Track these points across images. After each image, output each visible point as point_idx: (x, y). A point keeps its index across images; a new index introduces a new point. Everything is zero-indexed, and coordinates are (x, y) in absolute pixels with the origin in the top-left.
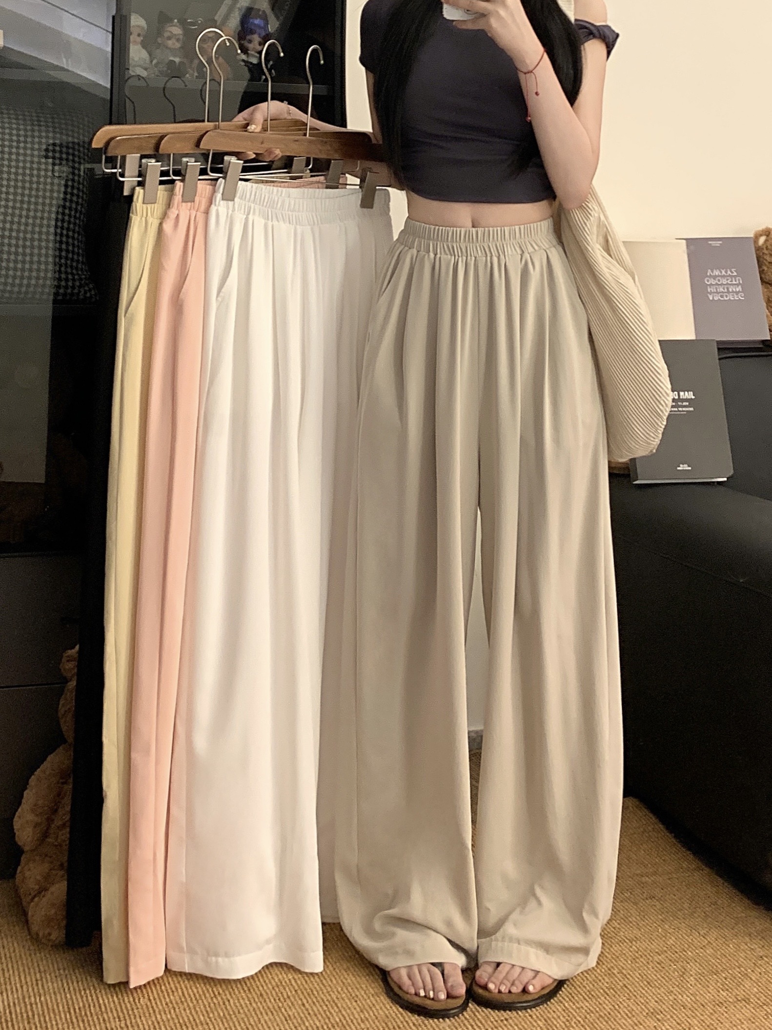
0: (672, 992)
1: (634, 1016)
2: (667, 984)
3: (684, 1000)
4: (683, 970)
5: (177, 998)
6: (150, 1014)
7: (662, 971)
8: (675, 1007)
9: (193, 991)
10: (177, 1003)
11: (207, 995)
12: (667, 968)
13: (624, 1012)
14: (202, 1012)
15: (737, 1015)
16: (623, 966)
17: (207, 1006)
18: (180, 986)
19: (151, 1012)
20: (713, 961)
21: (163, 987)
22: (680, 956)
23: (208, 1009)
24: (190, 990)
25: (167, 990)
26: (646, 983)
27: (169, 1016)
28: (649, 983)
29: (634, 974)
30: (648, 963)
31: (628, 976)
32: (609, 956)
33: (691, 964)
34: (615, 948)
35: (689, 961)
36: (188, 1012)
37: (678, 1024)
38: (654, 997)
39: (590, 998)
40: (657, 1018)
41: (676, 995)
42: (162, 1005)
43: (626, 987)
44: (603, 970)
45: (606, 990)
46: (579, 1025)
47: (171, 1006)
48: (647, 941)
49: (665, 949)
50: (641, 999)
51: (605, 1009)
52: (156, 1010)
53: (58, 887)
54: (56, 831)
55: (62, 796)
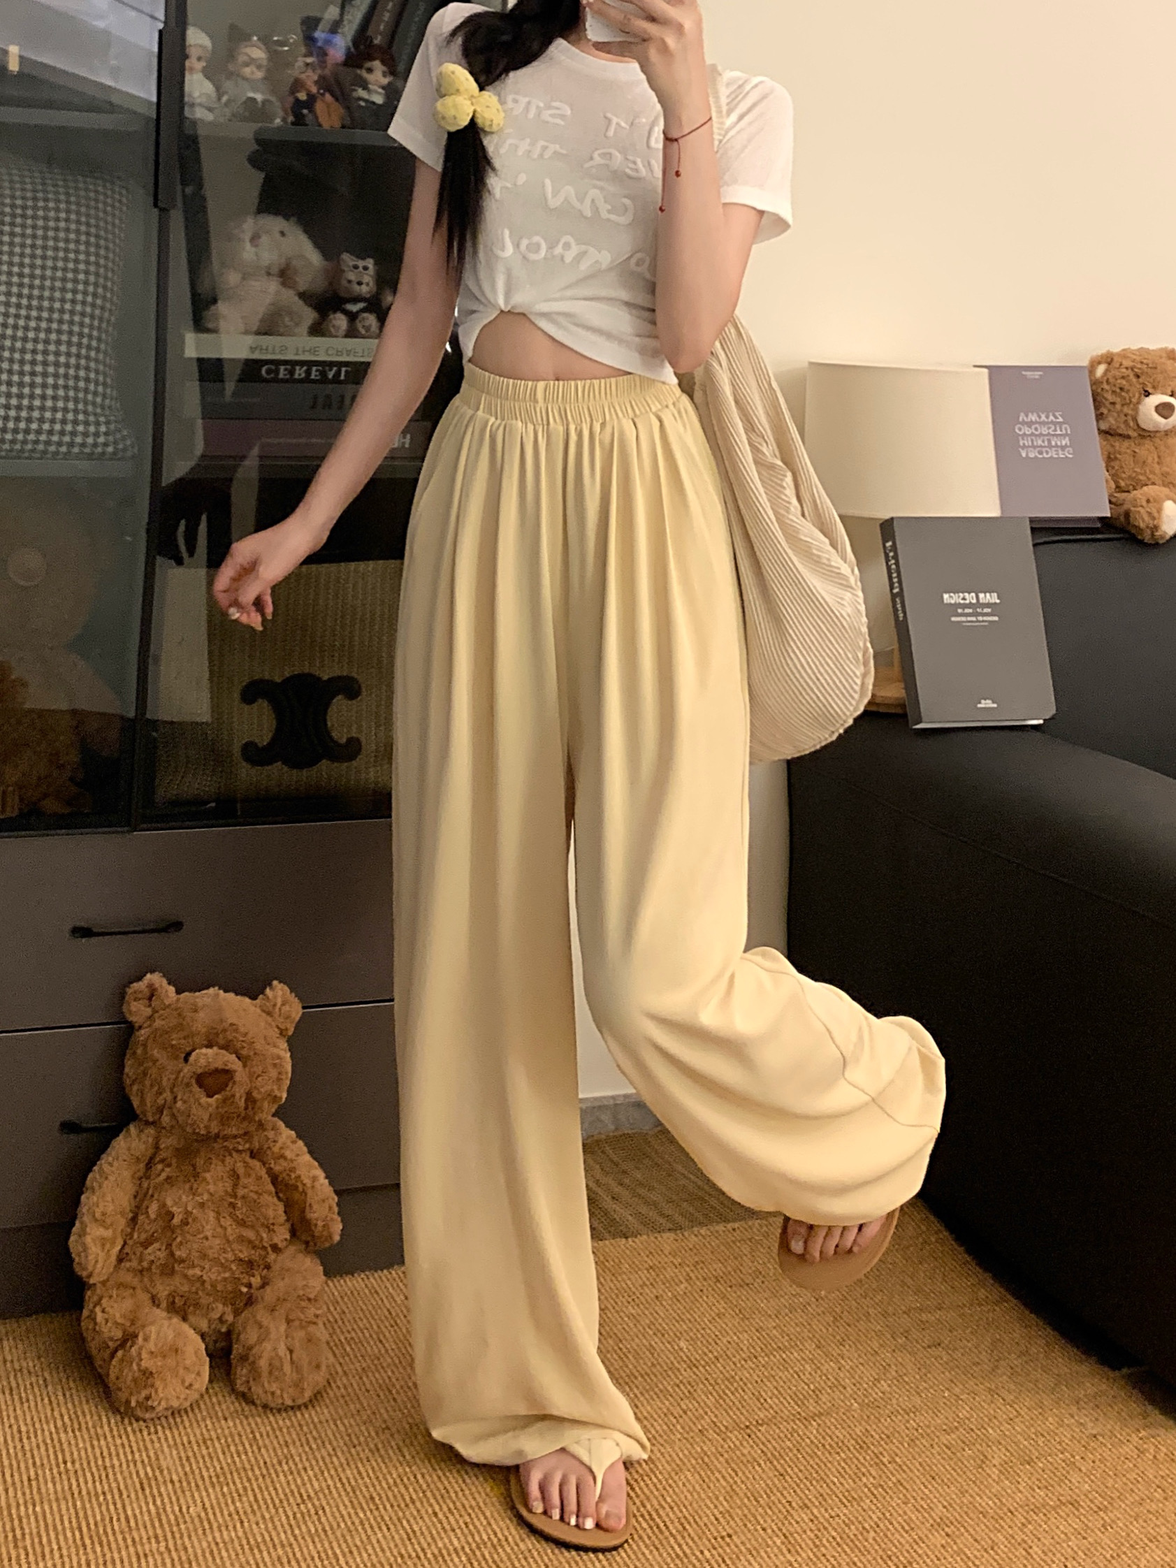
0: (967, 1491)
1: (912, 1529)
2: (960, 1480)
3: (984, 1504)
4: (982, 1457)
5: (246, 1504)
6: (204, 1530)
7: (951, 1459)
8: (971, 1515)
9: (270, 1494)
10: (245, 1513)
11: (291, 1500)
12: (958, 1454)
13: (899, 1523)
14: (282, 1526)
15: (1061, 1527)
16: (898, 1451)
17: (291, 1518)
18: (251, 1484)
19: (207, 1526)
20: (1026, 1443)
21: (225, 1489)
22: (977, 1435)
23: (293, 1522)
24: (266, 1493)
25: (231, 1493)
26: (930, 1479)
27: (233, 1534)
28: (933, 1477)
29: (912, 1464)
30: (932, 1446)
31: (904, 1468)
32: (877, 1437)
33: (994, 1448)
34: (886, 1424)
35: (990, 1444)
36: (263, 1526)
37: (976, 1540)
38: (941, 1499)
39: (849, 1501)
40: (948, 1535)
41: (971, 1496)
42: (223, 1516)
43: (901, 1484)
44: (868, 1458)
45: (873, 1489)
46: (834, 1544)
47: (236, 1517)
48: (930, 1412)
49: (956, 1424)
50: (922, 1503)
51: (871, 1518)
52: (215, 1525)
53: (153, 1329)
54: (138, 1249)
55: (141, 1197)
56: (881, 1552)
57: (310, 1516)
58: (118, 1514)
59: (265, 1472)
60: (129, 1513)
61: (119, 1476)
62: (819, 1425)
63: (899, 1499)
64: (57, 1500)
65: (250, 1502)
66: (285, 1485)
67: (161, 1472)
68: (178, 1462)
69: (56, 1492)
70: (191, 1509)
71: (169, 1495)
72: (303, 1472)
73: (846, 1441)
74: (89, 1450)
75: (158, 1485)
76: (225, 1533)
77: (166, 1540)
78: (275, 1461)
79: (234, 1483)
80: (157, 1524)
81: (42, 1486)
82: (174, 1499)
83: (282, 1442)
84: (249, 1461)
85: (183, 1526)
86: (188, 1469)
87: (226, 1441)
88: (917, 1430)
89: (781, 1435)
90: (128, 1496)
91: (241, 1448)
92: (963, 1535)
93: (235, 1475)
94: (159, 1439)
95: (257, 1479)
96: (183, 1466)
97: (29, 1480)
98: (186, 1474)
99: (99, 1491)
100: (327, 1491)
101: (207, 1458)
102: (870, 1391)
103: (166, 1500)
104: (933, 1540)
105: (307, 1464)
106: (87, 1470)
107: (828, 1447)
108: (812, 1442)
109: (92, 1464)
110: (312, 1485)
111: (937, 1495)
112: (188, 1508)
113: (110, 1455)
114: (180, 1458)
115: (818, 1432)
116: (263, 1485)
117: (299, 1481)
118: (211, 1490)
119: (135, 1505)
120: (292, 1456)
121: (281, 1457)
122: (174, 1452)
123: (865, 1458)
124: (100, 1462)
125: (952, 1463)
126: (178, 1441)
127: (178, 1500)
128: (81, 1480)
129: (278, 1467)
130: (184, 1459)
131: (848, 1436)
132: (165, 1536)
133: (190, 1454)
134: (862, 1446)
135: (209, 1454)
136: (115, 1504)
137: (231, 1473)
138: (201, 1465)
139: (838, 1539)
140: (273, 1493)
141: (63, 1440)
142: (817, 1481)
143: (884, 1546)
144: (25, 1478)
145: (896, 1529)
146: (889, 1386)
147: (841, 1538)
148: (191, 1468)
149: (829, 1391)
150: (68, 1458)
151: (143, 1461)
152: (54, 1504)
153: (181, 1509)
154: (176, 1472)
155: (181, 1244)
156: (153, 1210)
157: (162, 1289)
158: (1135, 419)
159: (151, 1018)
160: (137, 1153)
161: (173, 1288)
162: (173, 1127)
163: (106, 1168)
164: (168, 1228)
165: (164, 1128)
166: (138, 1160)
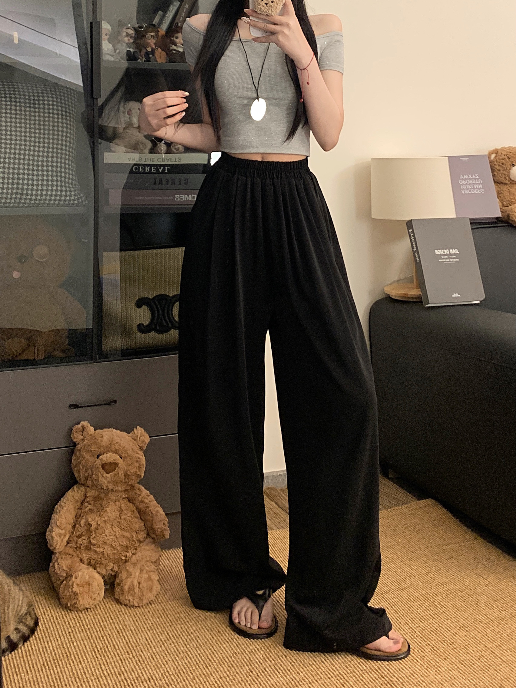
0: (473, 614)
1: (452, 630)
2: (469, 609)
3: (480, 618)
4: (477, 600)
5: (165, 637)
6: (148, 648)
8: (476, 623)
9: (174, 632)
10: (165, 641)
11: (184, 634)
12: (467, 600)
13: (446, 628)
14: (182, 645)
15: (514, 625)
16: (441, 600)
17: (185, 641)
18: (166, 630)
19: (149, 647)
21: (155, 632)
22: (473, 591)
23: (186, 643)
24: (172, 632)
25: (157, 633)
26: (456, 610)
27: (161, 649)
28: (458, 609)
30: (455, 597)
31: (445, 606)
32: (431, 595)
33: (481, 596)
34: (435, 590)
36: (173, 645)
37: (479, 632)
38: (462, 617)
39: (423, 621)
40: (467, 631)
41: (475, 616)
42: (155, 642)
44: (429, 603)
45: (432, 615)
46: (419, 637)
47: (161, 643)
48: (452, 584)
50: (454, 619)
51: (433, 626)
52: (152, 646)
53: (80, 573)
54: (75, 539)
55: (78, 517)
56: (440, 640)
57: (193, 640)
58: (110, 644)
59: (171, 624)
60: (115, 643)
61: (108, 630)
63: (444, 618)
64: (83, 640)
65: (166, 636)
66: (180, 628)
67: (126, 626)
68: (132, 622)
69: (81, 637)
70: (141, 641)
71: (130, 635)
72: (187, 624)
73: (419, 597)
74: (93, 620)
75: (125, 631)
76: (157, 649)
77: (132, 653)
78: (175, 620)
79: (158, 629)
80: (127, 647)
81: (75, 635)
82: (133, 636)
83: (176, 612)
84: (163, 620)
85: (138, 647)
86: (137, 624)
87: (152, 613)
88: (448, 591)
90: (113, 637)
91: (159, 615)
92: (473, 630)
93: (159, 626)
94: (123, 613)
95: (168, 627)
96: (135, 623)
97: (69, 633)
98: (137, 626)
99: (100, 636)
100: (199, 630)
101: (145, 620)
103: (129, 637)
104: (461, 633)
105: (189, 620)
106: (93, 628)
109: (95, 625)
110: (192, 628)
111: (460, 616)
112: (140, 640)
113: (103, 621)
116: (171, 629)
117: (186, 627)
118: (148, 632)
119: (117, 640)
120: (182, 618)
121: (177, 618)
122: (131, 618)
124: (99, 624)
125: (465, 603)
126: (132, 614)
127: (135, 637)
128: (92, 632)
129: (176, 622)
130: (135, 621)
131: (419, 595)
132: (131, 651)
133: (138, 619)
134: (426, 599)
135: (146, 618)
137: (156, 625)
138: (143, 623)
139: (421, 635)
140: (176, 632)
143: (440, 637)
144: (67, 633)
145: (445, 630)
147: (422, 635)
148: (139, 624)
150: (84, 624)
151: (117, 623)
152: (82, 642)
153: (136, 641)
154: (132, 626)
155: (95, 537)
156: (83, 522)
157: (85, 556)
158: (509, 176)
159: (83, 440)
160: (77, 498)
161: (90, 556)
162: (92, 486)
163: (63, 504)
164: (89, 530)
165: (88, 487)
166: (77, 501)
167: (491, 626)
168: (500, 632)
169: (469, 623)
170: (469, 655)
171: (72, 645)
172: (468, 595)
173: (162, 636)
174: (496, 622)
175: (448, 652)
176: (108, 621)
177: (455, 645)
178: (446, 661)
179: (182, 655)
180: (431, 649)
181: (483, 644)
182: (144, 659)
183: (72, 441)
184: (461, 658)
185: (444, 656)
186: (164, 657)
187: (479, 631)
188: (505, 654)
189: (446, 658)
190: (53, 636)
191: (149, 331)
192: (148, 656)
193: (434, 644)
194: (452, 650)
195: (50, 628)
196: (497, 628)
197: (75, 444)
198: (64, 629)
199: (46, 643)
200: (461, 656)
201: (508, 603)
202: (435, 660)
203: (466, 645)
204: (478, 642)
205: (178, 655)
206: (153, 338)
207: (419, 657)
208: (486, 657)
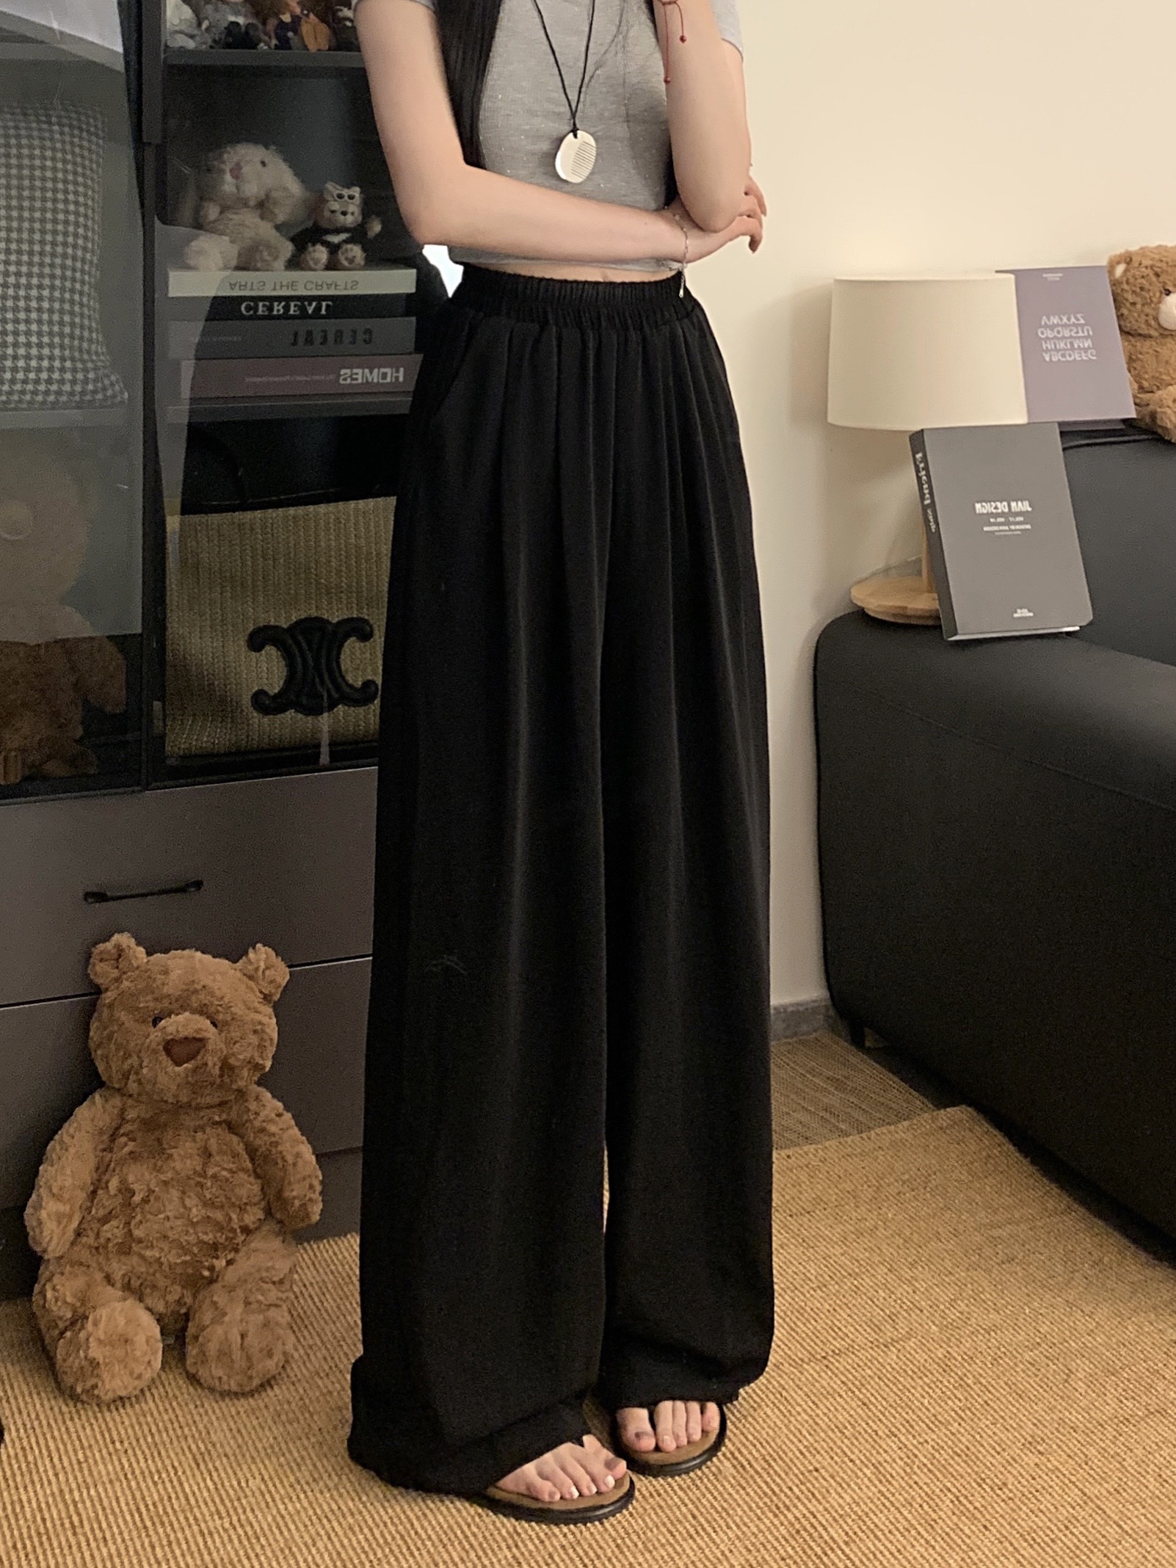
0: (1055, 1407)
1: (1004, 1450)
2: (1046, 1395)
3: (1074, 1419)
4: (1067, 1372)
5: (307, 1474)
6: (267, 1503)
7: (1037, 1376)
8: (1062, 1430)
12: (1044, 1371)
13: (989, 1444)
16: (981, 1371)
19: (269, 1500)
22: (1060, 1349)
26: (1017, 1397)
27: (298, 1506)
29: (998, 1383)
30: (1015, 1364)
31: (991, 1388)
32: (959, 1358)
33: (1078, 1361)
34: (967, 1345)
36: (328, 1495)
37: (1069, 1456)
38: (1030, 1417)
39: (936, 1426)
40: (1040, 1453)
41: (1060, 1412)
42: (284, 1487)
43: (988, 1405)
44: (952, 1381)
45: (960, 1412)
46: (925, 1470)
47: (298, 1488)
48: (1010, 1329)
49: (1038, 1340)
50: (1011, 1422)
51: (960, 1441)
52: (277, 1497)
53: (103, 1313)
54: (95, 1225)
55: (102, 1170)
56: (974, 1476)
58: (176, 1493)
60: (187, 1490)
61: (172, 1455)
62: (899, 1351)
63: (987, 1419)
64: (111, 1481)
67: (214, 1445)
69: (108, 1473)
71: (225, 1469)
73: (927, 1365)
74: (137, 1428)
75: (212, 1459)
77: (229, 1515)
79: (290, 1452)
80: (217, 1500)
81: (93, 1468)
82: (230, 1472)
85: (244, 1501)
88: (999, 1349)
89: (861, 1364)
90: (184, 1472)
92: (1056, 1452)
96: (234, 1437)
97: (79, 1463)
98: (239, 1447)
99: (153, 1470)
102: (947, 1311)
103: (223, 1475)
104: (1026, 1459)
106: (137, 1449)
107: (910, 1373)
108: (893, 1368)
109: (142, 1441)
111: (1026, 1413)
112: (247, 1481)
114: (231, 1430)
115: (898, 1357)
118: (267, 1462)
119: (192, 1482)
123: (949, 1382)
124: (149, 1439)
125: (1037, 1379)
127: (235, 1474)
128: (133, 1459)
131: (929, 1359)
132: (228, 1512)
134: (946, 1370)
136: (171, 1481)
139: (930, 1466)
141: (108, 1419)
142: (902, 1408)
143: (976, 1469)
144: (74, 1462)
145: (987, 1451)
146: (967, 1306)
147: (932, 1464)
149: (906, 1315)
150: (116, 1437)
151: (193, 1436)
152: (108, 1486)
153: (239, 1483)
154: (229, 1444)
155: (141, 1222)
156: (114, 1184)
157: (118, 1268)
158: (1156, 319)
159: (118, 980)
160: (101, 1124)
161: (129, 1268)
162: (139, 1095)
163: (66, 1139)
164: (127, 1204)
165: (131, 1096)
166: (101, 1132)
167: (1098, 1441)
168: (1118, 1455)
169: (1046, 1431)
170: (1044, 1518)
171: (85, 1494)
172: (1047, 1358)
173: (300, 1470)
174: (1109, 1429)
175: (993, 1507)
176: (171, 1432)
177: (1011, 1491)
178: (987, 1533)
179: (351, 1520)
180: (952, 1502)
181: (1077, 1487)
182: (258, 1531)
183: (91, 981)
184: (1023, 1523)
185: (983, 1520)
186: (306, 1526)
187: (1068, 1451)
188: (1129, 1514)
189: (988, 1525)
190: (38, 1472)
191: (284, 711)
192: (269, 1525)
193: (960, 1488)
194: (1002, 1504)
195: (31, 1448)
196: (1114, 1443)
197: (98, 991)
198: (66, 1451)
199: (21, 1490)
200: (1023, 1520)
201: (1141, 1377)
202: (961, 1530)
203: (1037, 1491)
204: (1067, 1482)
205: (341, 1519)
206: (290, 724)
207: (923, 1521)
208: (1084, 1523)
